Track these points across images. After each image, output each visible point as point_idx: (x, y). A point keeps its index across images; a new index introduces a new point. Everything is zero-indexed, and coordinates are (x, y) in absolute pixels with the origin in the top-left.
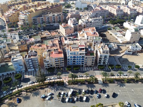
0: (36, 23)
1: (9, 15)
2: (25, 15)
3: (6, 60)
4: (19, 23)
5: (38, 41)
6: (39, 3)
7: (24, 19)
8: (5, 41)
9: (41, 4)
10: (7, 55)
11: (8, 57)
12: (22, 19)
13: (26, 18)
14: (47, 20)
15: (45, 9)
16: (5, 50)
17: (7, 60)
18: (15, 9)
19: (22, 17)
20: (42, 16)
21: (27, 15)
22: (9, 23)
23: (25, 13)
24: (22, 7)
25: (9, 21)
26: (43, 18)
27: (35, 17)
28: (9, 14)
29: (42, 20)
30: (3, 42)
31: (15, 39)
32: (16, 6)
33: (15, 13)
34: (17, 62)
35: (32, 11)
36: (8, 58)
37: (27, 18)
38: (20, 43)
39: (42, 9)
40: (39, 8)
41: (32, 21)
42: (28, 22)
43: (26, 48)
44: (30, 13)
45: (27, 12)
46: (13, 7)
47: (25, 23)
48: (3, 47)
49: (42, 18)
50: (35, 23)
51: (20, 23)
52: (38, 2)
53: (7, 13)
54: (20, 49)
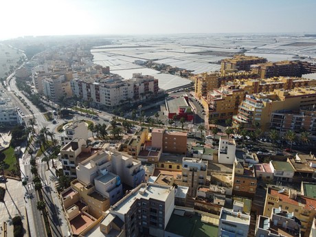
0: (279, 125)
1: (220, 96)
2: (258, 102)
3: (198, 204)
4: (235, 117)
5: (284, 178)
6: (290, 80)
7: (251, 112)
8: (201, 152)
9: (294, 83)
10: (202, 192)
11: (204, 195)
12: (247, 110)
13: (257, 110)
14: (311, 126)
15: (310, 96)
16: (201, 176)
17: (201, 205)
18: (234, 87)
19: (248, 105)
20: (298, 113)
21: (265, 103)
22: (214, 113)
23: (258, 99)
24: (251, 85)
25: (215, 110)
26: (301, 119)
27: (279, 112)
28: (219, 94)
29: (296, 123)
30: (197, 152)
31: (226, 153)
32: (238, 80)
33: (232, 95)
34: (234, 229)
35: (276, 97)
36: (204, 198)
37: (261, 111)
38: (242, 171)
39: (303, 97)
40: (295, 92)
41: (270, 119)
42: (259, 119)
43: (252, 189)
44: (273, 100)
45: (264, 98)
46: (230, 83)
47: (249, 121)
48: (199, 168)
49: (299, 116)
50: (275, 125)
51: (239, 118)
52: (288, 78)
53: (214, 91)
54: (237, 187)
